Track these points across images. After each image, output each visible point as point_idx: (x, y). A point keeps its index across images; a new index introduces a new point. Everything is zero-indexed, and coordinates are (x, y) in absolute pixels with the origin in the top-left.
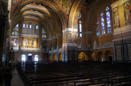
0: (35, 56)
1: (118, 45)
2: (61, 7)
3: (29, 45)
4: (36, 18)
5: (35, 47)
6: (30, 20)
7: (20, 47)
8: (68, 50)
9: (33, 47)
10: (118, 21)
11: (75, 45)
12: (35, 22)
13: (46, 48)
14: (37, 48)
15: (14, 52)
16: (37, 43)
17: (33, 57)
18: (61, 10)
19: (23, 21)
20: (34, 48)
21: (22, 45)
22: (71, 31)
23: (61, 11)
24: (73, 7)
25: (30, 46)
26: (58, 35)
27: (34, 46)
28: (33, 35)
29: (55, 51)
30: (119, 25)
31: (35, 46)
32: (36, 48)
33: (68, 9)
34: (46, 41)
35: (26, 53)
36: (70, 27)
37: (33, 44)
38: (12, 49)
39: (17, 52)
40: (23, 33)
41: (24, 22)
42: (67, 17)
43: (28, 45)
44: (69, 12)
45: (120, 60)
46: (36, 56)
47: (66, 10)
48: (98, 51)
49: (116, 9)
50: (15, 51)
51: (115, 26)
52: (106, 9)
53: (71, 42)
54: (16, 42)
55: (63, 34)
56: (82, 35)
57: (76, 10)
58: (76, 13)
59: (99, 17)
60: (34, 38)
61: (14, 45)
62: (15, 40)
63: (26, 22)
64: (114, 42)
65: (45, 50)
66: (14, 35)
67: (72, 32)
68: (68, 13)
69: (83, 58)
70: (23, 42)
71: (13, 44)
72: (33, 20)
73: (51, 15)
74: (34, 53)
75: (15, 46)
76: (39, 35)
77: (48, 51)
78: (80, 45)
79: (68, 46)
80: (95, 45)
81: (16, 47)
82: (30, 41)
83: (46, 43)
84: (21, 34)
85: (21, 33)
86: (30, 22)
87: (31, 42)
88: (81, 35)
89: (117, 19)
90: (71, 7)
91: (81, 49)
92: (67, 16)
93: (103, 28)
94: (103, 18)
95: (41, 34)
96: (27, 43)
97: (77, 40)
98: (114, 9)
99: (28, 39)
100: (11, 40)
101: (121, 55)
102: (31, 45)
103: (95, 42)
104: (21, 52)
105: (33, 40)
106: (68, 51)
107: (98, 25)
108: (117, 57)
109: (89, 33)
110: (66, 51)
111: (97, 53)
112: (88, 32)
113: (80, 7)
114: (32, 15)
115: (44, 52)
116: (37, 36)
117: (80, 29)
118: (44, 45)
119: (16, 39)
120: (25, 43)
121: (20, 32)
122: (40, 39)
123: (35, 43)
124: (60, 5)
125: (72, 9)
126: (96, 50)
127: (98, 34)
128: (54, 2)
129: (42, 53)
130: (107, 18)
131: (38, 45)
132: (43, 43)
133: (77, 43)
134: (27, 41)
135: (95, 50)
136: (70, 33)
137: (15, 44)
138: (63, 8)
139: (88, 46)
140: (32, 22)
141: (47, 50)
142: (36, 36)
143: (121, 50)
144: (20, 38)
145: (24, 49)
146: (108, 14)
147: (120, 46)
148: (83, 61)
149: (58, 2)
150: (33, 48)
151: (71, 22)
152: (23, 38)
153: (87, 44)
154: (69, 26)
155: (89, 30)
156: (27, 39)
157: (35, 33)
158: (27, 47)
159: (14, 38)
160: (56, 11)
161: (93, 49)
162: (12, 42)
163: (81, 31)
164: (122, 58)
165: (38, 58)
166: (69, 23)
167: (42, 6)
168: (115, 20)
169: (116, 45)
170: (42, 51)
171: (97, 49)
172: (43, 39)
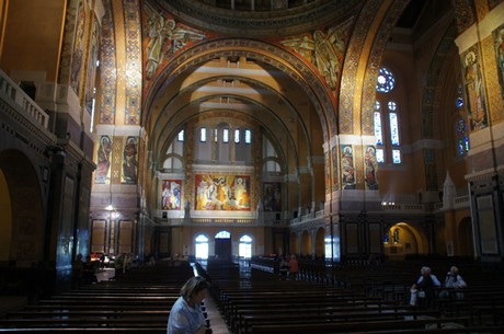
0: (242, 240)
1: (484, 195)
2: (309, 59)
3: (220, 203)
4: (240, 106)
5: (240, 207)
6: (218, 112)
7: (187, 210)
8: (340, 216)
9: (233, 209)
10: (479, 101)
11: (370, 194)
12: (237, 118)
13: (280, 210)
14: (249, 210)
15: (171, 227)
16: (248, 193)
17: (233, 243)
18: (308, 73)
19: (197, 120)
20: (237, 210)
21: (196, 203)
22: (350, 146)
23: (309, 76)
24: (348, 54)
25: (222, 206)
26: (311, 160)
27: (237, 202)
28: (232, 164)
29: (306, 219)
30: (485, 117)
31: (240, 204)
32: (243, 209)
33: (333, 66)
34: (279, 186)
35: (211, 228)
36: (348, 130)
37: (233, 197)
38: (165, 216)
39: (181, 227)
40: (197, 163)
41: (201, 122)
42: (334, 93)
43: (215, 201)
44: (339, 76)
45: (494, 255)
46: (246, 238)
47: (326, 69)
48: (460, 217)
49: (473, 53)
50: (173, 224)
51: (471, 120)
53: (354, 187)
54: (176, 194)
55: (327, 157)
56: (403, 156)
57: (363, 63)
58: (367, 74)
60: (237, 177)
61: (171, 205)
62: (174, 186)
63: (208, 121)
64: (472, 184)
65: (278, 217)
66: (172, 170)
67: (356, 147)
68: (334, 78)
69: (408, 245)
70: (200, 190)
71: (168, 199)
72: (229, 113)
73: (283, 90)
74: (237, 229)
75: (174, 206)
76: (252, 164)
77: (288, 222)
78: (392, 196)
79: (340, 203)
80: (448, 193)
81: (177, 208)
82: (223, 189)
83: (279, 191)
84: (194, 166)
85: (193, 162)
86: (219, 120)
87: (225, 190)
88: (396, 156)
89: (478, 94)
90: (341, 55)
91: (397, 211)
92: (333, 89)
95: (258, 160)
96: (211, 193)
97: (378, 178)
98: (465, 54)
99: (214, 180)
100: (160, 187)
101: (495, 236)
102: (227, 200)
103: (448, 181)
104: (192, 227)
105: (233, 185)
106: (340, 221)
107: (461, 112)
108: (482, 243)
109: (425, 146)
110: (336, 219)
111: (458, 224)
112: (424, 144)
113: (377, 52)
114: (225, 97)
115: (271, 224)
116: (245, 167)
117: (392, 133)
118: (274, 200)
119: (178, 182)
120: (205, 195)
121: (189, 157)
122: (257, 179)
123: (240, 194)
124: (303, 55)
125: (349, 63)
126: (453, 211)
127: (464, 145)
128: (282, 48)
129: (265, 228)
131: (249, 202)
132: (268, 192)
133: (376, 188)
134: (212, 187)
135: (446, 211)
136: (348, 152)
137: (173, 200)
138: (316, 64)
139: (427, 196)
140: (226, 120)
141: (285, 215)
142: (241, 169)
143: (492, 213)
144: (188, 177)
145: (204, 214)
147: (490, 196)
148: (408, 257)
149: (297, 46)
151: (350, 112)
152: (199, 179)
153: (421, 190)
154: (341, 126)
155: (428, 134)
156: (211, 182)
157: (240, 158)
158: (215, 208)
159: (170, 181)
160: (294, 75)
161: (442, 209)
162: (165, 193)
163: (395, 139)
164: (498, 244)
165: (250, 246)
166: (341, 116)
167: (252, 64)
168: (471, 96)
169: (479, 196)
170: (266, 221)
171: (456, 206)
172: (270, 179)
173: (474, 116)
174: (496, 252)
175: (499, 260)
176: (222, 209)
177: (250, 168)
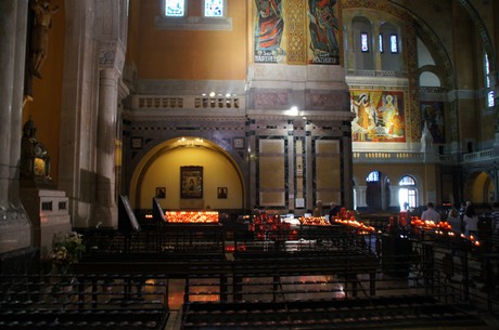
0: (401, 183)
3: (364, 131)
5: (390, 136)
9: (382, 139)
12: (382, 8)
14: (403, 140)
16: (401, 116)
20: (386, 140)
25: (366, 135)
27: (387, 130)
28: (376, 75)
31: (391, 132)
32: (396, 140)
34: (441, 107)
37: (380, 123)
46: (406, 181)
60: (386, 93)
65: (441, 150)
76: (404, 75)
77: (460, 156)
82: (367, 110)
83: (443, 114)
86: (355, 12)
95: (413, 72)
105: (380, 104)
116: (395, 80)
122: (414, 97)
123: (390, 118)
132: (426, 116)
141: (454, 147)
142: (391, 82)
150: (380, 140)
157: (386, 67)
158: (356, 138)
172: (429, 97)
176: (367, 140)
177: (403, 80)
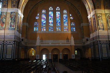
10: (102, 24)
11: (20, 35)
30: (103, 28)
45: (106, 57)
52: (50, 9)
53: (18, 31)
59: (40, 13)
89: (101, 23)
93: (44, 25)
94: (44, 15)
101: (107, 53)
107: (38, 20)
108: (103, 55)
109: (27, 25)
127: (36, 29)
130: (50, 17)
135: (38, 46)
146: (51, 13)
161: (36, 45)
164: (108, 55)
169: (102, 44)
171: (41, 45)
173: (100, 27)
174: (107, 56)
175: (108, 58)
